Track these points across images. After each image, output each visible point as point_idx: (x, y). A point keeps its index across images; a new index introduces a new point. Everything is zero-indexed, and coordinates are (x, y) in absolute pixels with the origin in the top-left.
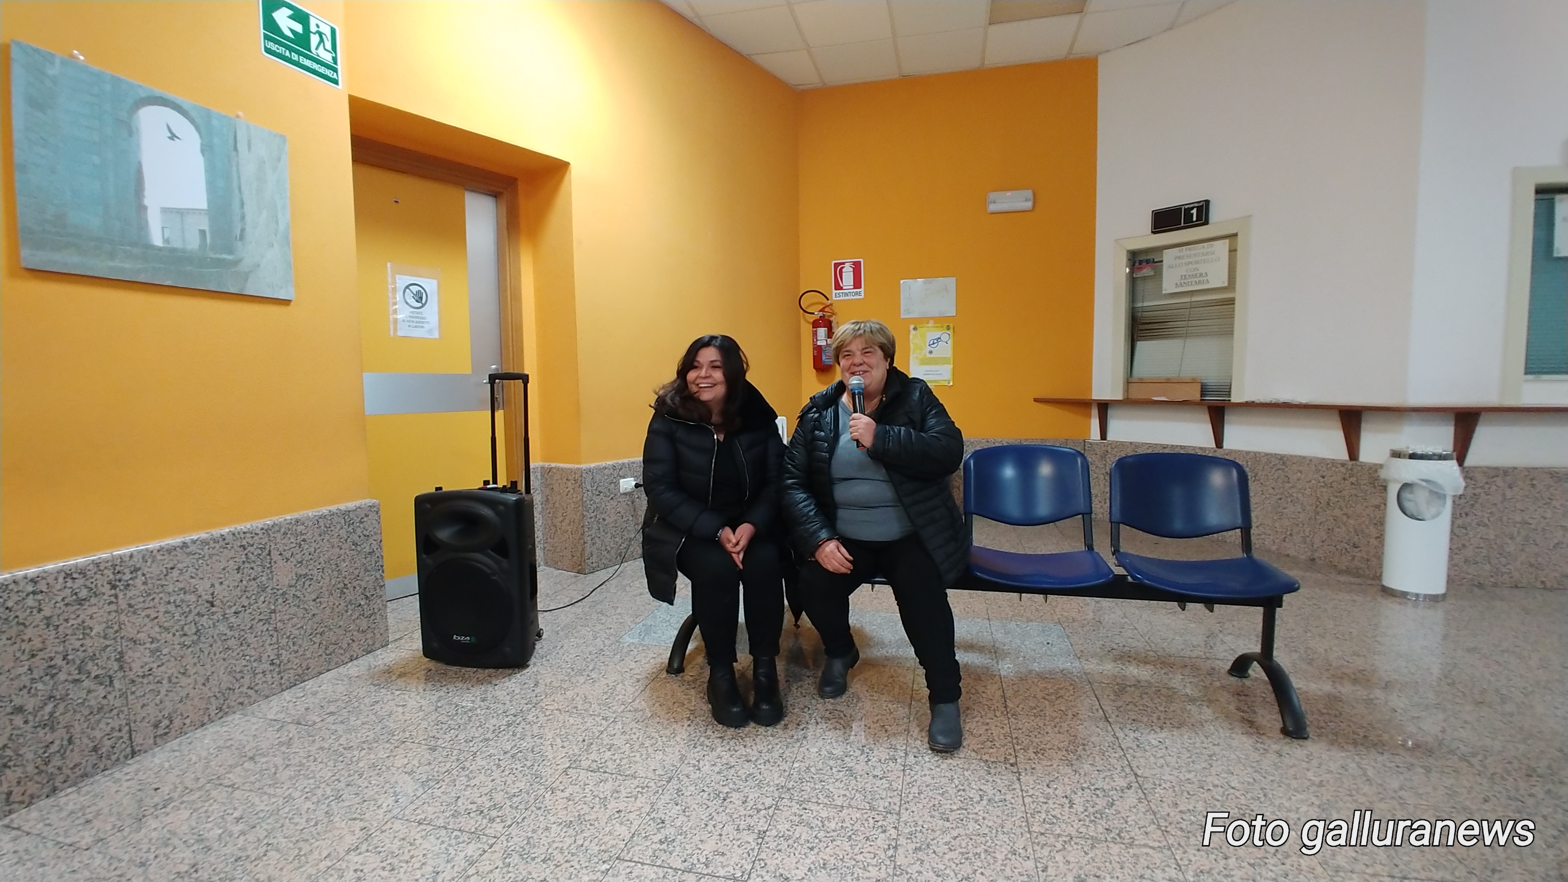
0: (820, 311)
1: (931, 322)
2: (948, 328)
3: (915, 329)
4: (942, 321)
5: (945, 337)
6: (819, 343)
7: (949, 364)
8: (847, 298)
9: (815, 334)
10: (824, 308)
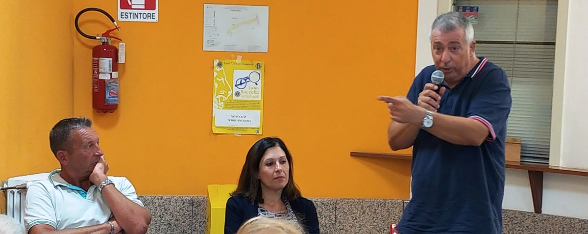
0: (103, 35)
1: (239, 57)
2: (258, 66)
3: (220, 65)
4: (252, 58)
5: (254, 77)
6: (101, 77)
7: (259, 109)
8: (136, 20)
9: (96, 65)
10: (108, 32)
